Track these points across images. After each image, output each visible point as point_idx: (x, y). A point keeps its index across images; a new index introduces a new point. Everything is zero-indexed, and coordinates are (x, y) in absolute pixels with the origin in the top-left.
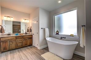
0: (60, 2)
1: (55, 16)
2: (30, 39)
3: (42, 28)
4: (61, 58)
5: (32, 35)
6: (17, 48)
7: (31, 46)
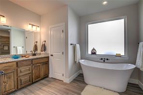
0: (105, 3)
1: (89, 25)
2: (44, 66)
3: (71, 44)
4: (114, 92)
5: (48, 57)
6: (19, 87)
7: (47, 79)
